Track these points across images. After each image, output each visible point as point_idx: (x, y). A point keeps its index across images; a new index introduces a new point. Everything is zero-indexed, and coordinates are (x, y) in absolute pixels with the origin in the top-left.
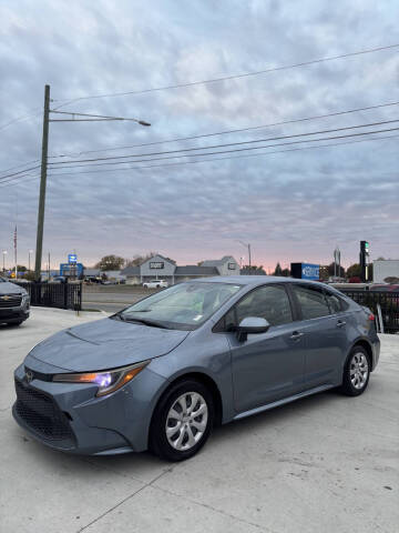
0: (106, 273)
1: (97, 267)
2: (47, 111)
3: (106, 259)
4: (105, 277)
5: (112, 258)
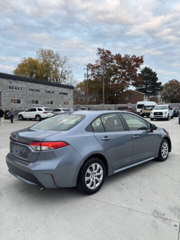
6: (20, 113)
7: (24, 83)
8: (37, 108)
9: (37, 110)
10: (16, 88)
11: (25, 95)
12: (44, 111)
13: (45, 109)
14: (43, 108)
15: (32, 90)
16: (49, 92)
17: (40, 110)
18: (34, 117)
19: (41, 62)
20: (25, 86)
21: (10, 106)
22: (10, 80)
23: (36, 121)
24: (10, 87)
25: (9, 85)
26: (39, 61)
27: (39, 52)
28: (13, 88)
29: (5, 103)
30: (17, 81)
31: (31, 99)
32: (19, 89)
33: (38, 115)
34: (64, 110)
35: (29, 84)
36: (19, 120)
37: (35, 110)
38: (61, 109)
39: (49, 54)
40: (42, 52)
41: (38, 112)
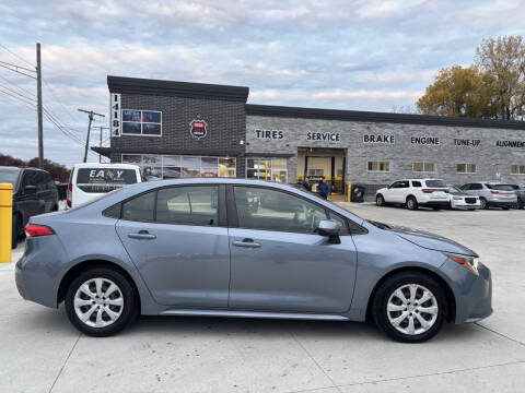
6: (379, 191)
7: (399, 126)
8: (410, 181)
9: (411, 184)
10: (379, 139)
11: (399, 153)
12: (424, 187)
13: (428, 183)
14: (423, 181)
15: (418, 140)
16: (465, 142)
17: (417, 184)
18: (404, 201)
19: (482, 70)
20: (400, 132)
21: (364, 174)
22: (367, 124)
23: (407, 208)
24: (366, 137)
25: (366, 132)
26: (476, 71)
27: (481, 50)
28: (372, 139)
29: (354, 168)
30: (384, 124)
31: (413, 160)
32: (385, 139)
33: (411, 197)
34: (489, 187)
35: (412, 127)
36: (377, 205)
37: (407, 185)
38: (483, 183)
39: (509, 50)
40: (491, 46)
41: (412, 190)
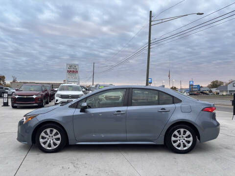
0: (212, 89)
1: (208, 87)
2: (151, 21)
3: (213, 82)
4: (211, 92)
5: (217, 81)
